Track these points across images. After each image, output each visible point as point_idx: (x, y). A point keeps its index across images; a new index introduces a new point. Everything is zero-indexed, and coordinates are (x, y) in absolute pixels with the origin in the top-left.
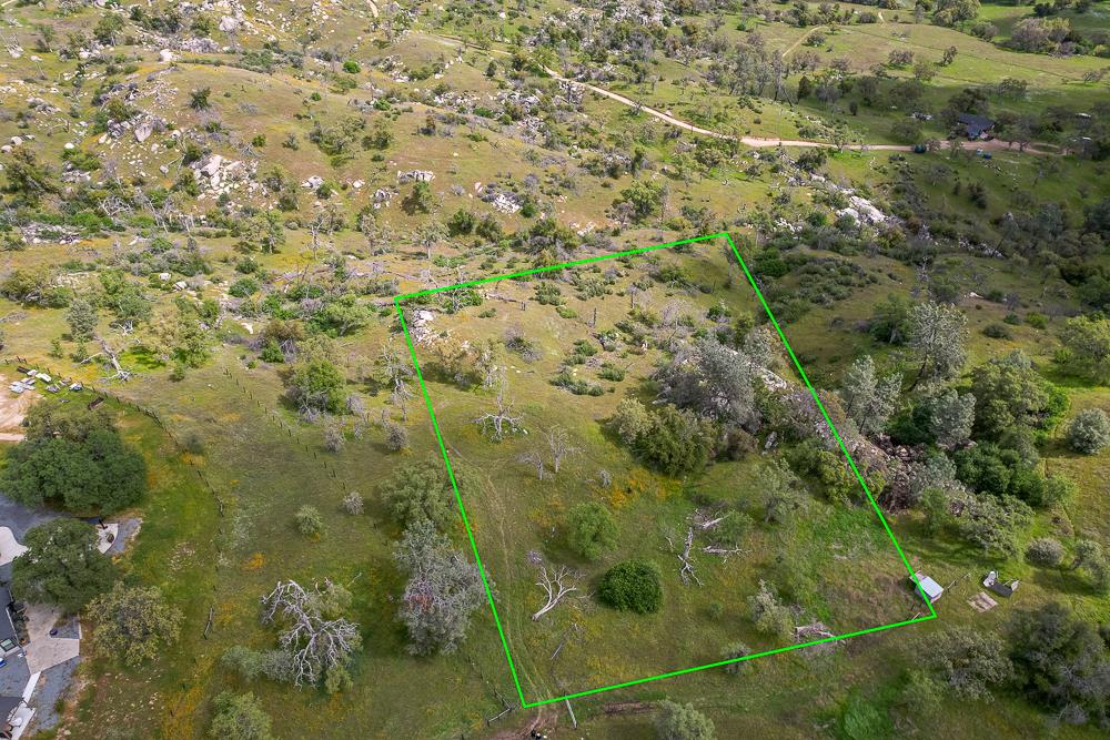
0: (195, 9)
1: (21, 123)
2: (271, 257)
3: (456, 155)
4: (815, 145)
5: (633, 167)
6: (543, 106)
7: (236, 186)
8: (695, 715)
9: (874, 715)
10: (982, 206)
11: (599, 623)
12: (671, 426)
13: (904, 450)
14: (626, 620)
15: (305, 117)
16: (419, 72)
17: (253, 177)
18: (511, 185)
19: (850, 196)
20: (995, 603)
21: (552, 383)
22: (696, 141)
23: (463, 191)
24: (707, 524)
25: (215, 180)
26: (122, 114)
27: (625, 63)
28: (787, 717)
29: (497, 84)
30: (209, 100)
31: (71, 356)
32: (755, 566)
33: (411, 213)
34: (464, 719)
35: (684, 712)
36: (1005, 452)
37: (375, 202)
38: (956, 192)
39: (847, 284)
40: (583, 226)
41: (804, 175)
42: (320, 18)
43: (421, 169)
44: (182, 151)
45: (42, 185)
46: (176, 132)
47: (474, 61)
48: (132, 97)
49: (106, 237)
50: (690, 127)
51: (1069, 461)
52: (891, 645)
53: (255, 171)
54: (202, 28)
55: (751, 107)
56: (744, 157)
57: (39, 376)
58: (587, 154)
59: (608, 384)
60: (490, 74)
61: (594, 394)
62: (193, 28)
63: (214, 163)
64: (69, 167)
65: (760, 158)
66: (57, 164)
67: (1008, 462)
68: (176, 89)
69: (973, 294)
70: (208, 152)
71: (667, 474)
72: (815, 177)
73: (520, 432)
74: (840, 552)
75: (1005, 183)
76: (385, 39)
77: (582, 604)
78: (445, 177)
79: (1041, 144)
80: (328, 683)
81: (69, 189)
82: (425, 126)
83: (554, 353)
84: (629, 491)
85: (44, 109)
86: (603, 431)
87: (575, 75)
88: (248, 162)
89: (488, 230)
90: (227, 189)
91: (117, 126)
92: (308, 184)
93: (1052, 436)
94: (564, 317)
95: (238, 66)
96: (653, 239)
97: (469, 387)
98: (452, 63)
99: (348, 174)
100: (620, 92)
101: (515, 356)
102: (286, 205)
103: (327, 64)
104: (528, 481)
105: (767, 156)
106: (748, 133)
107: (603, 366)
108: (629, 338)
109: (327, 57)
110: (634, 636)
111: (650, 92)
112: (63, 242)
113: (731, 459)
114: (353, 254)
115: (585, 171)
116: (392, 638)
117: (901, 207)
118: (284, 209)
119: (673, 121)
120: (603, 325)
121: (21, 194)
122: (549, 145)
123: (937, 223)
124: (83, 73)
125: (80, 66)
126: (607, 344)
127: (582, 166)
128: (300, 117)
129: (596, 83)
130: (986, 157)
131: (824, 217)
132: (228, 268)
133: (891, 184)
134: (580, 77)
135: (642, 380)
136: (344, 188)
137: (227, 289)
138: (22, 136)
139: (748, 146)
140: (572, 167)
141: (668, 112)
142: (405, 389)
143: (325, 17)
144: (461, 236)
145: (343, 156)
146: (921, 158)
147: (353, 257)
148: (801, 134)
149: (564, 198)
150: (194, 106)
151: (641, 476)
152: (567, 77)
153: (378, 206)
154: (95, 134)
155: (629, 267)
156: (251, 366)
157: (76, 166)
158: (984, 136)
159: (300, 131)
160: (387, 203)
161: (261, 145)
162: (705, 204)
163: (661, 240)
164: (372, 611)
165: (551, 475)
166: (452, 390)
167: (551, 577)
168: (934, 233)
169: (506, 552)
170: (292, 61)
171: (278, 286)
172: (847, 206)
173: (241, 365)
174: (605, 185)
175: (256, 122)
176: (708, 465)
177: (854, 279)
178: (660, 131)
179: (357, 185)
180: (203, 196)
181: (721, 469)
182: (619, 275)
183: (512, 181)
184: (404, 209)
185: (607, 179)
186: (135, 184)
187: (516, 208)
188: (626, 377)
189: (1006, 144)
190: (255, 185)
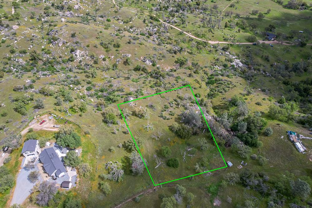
0: (68, 3)
1: (31, 41)
2: (94, 79)
3: (136, 49)
4: (227, 43)
5: (180, 51)
6: (158, 31)
7: (83, 58)
8: (182, 187)
9: (216, 187)
10: (268, 61)
11: (167, 170)
12: (183, 129)
13: (232, 133)
14: (172, 169)
15: (99, 38)
16: (126, 21)
17: (87, 55)
18: (150, 57)
19: (234, 59)
20: (242, 167)
21: (159, 117)
22: (197, 42)
23: (138, 59)
24: (189, 150)
25: (78, 56)
26: (55, 39)
27: (180, 17)
28: (200, 188)
29: (146, 25)
30: (76, 35)
31: (58, 110)
32: (197, 159)
33: (126, 65)
34: (142, 187)
35: (180, 187)
36: (251, 135)
37: (117, 62)
38: (262, 57)
39: (229, 87)
40: (167, 68)
41: (224, 52)
42: (99, 4)
43: (128, 54)
44: (70, 49)
45: (38, 59)
46: (68, 44)
47: (140, 17)
48: (57, 34)
49: (56, 74)
50: (195, 38)
51: (264, 137)
52: (221, 175)
53: (87, 54)
54: (70, 9)
55: (212, 32)
56: (209, 47)
57: (54, 115)
58: (169, 47)
59: (171, 117)
60: (144, 22)
61: (168, 119)
62: (68, 8)
63: (78, 52)
64: (44, 53)
65: (213, 47)
66: (41, 52)
67: (252, 138)
68: (67, 32)
69: (259, 89)
70: (76, 49)
71: (182, 138)
72: (226, 53)
73: (152, 129)
74: (215, 156)
75: (275, 54)
76: (117, 10)
77: (164, 166)
78: (134, 56)
79: (287, 41)
80: (119, 180)
81: (45, 59)
82: (128, 41)
83: (160, 108)
84: (174, 142)
85: (36, 37)
86: (169, 129)
87: (166, 21)
88: (86, 52)
89: (144, 70)
90: (81, 59)
91: (54, 42)
92: (100, 57)
93: (263, 131)
94: (162, 98)
95: (81, 23)
96: (184, 73)
97: (142, 118)
98: (134, 18)
99: (110, 54)
100: (178, 27)
101: (151, 109)
102: (96, 62)
103: (102, 19)
104: (154, 140)
105: (215, 47)
106: (210, 40)
107: (170, 112)
108: (176, 103)
109: (102, 17)
110: (173, 172)
111: (186, 27)
112: (47, 76)
113: (196, 135)
114: (112, 77)
115: (168, 52)
116: (129, 172)
117: (247, 62)
118: (95, 64)
119: (191, 36)
120: (171, 100)
121: (34, 61)
122: (159, 44)
123: (256, 67)
124: (43, 25)
125: (42, 23)
126: (171, 105)
127: (167, 51)
128: (97, 38)
129: (172, 24)
130: (272, 46)
131: (227, 65)
132: (85, 83)
133: (246, 54)
134: (168, 22)
135: (178, 115)
136: (109, 58)
137: (85, 89)
138: (32, 45)
139: (210, 44)
140: (165, 51)
141: (190, 33)
142: (128, 118)
143: (101, 4)
144: (138, 71)
145: (109, 49)
146: (255, 46)
147: (113, 78)
148: (224, 40)
149: (163, 60)
150: (72, 37)
151: (177, 139)
152: (164, 22)
153: (117, 63)
154: (48, 44)
155: (177, 82)
156: (95, 112)
157: (46, 53)
158: (273, 39)
159: (97, 42)
160: (120, 62)
161: (89, 47)
162: (197, 62)
163: (186, 73)
164: (125, 166)
165: (158, 139)
166: (138, 118)
167: (158, 160)
168: (255, 69)
169: (150, 155)
170: (94, 19)
171: (97, 88)
172: (233, 62)
173: (93, 112)
174: (173, 57)
175: (87, 40)
176: (191, 136)
177: (231, 86)
178: (187, 39)
179: (112, 57)
180: (75, 61)
181: (193, 137)
182: (175, 85)
183: (150, 56)
184: (124, 64)
185: (174, 55)
186: (59, 58)
187: (151, 64)
188: (175, 115)
189: (278, 42)
190: (88, 58)
